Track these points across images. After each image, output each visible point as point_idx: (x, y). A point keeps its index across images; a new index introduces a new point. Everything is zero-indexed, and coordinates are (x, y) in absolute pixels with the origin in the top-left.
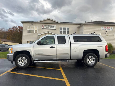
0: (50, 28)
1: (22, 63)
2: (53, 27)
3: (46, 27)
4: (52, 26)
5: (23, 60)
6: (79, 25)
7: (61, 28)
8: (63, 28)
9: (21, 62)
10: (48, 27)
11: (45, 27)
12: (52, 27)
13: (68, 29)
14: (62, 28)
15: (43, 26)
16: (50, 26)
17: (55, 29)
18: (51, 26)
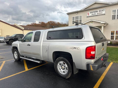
0: (96, 14)
3: (92, 14)
4: (100, 11)
9: (16, 56)
10: (95, 13)
11: (90, 15)
12: (100, 12)
16: (97, 11)
17: (105, 14)
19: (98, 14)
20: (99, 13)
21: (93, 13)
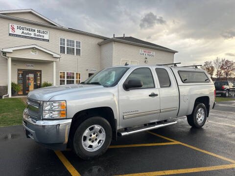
0: (32, 36)
1: (92, 144)
2: (42, 34)
3: (23, 33)
4: (39, 32)
5: (94, 134)
6: (101, 40)
7: (62, 40)
8: (68, 41)
9: (90, 140)
10: (29, 32)
11: (18, 32)
12: (40, 34)
13: (79, 43)
14: (64, 40)
15: (13, 29)
16: (34, 31)
17: (48, 41)
18: (36, 31)
19: (36, 37)
20: (38, 36)
21: (25, 31)
